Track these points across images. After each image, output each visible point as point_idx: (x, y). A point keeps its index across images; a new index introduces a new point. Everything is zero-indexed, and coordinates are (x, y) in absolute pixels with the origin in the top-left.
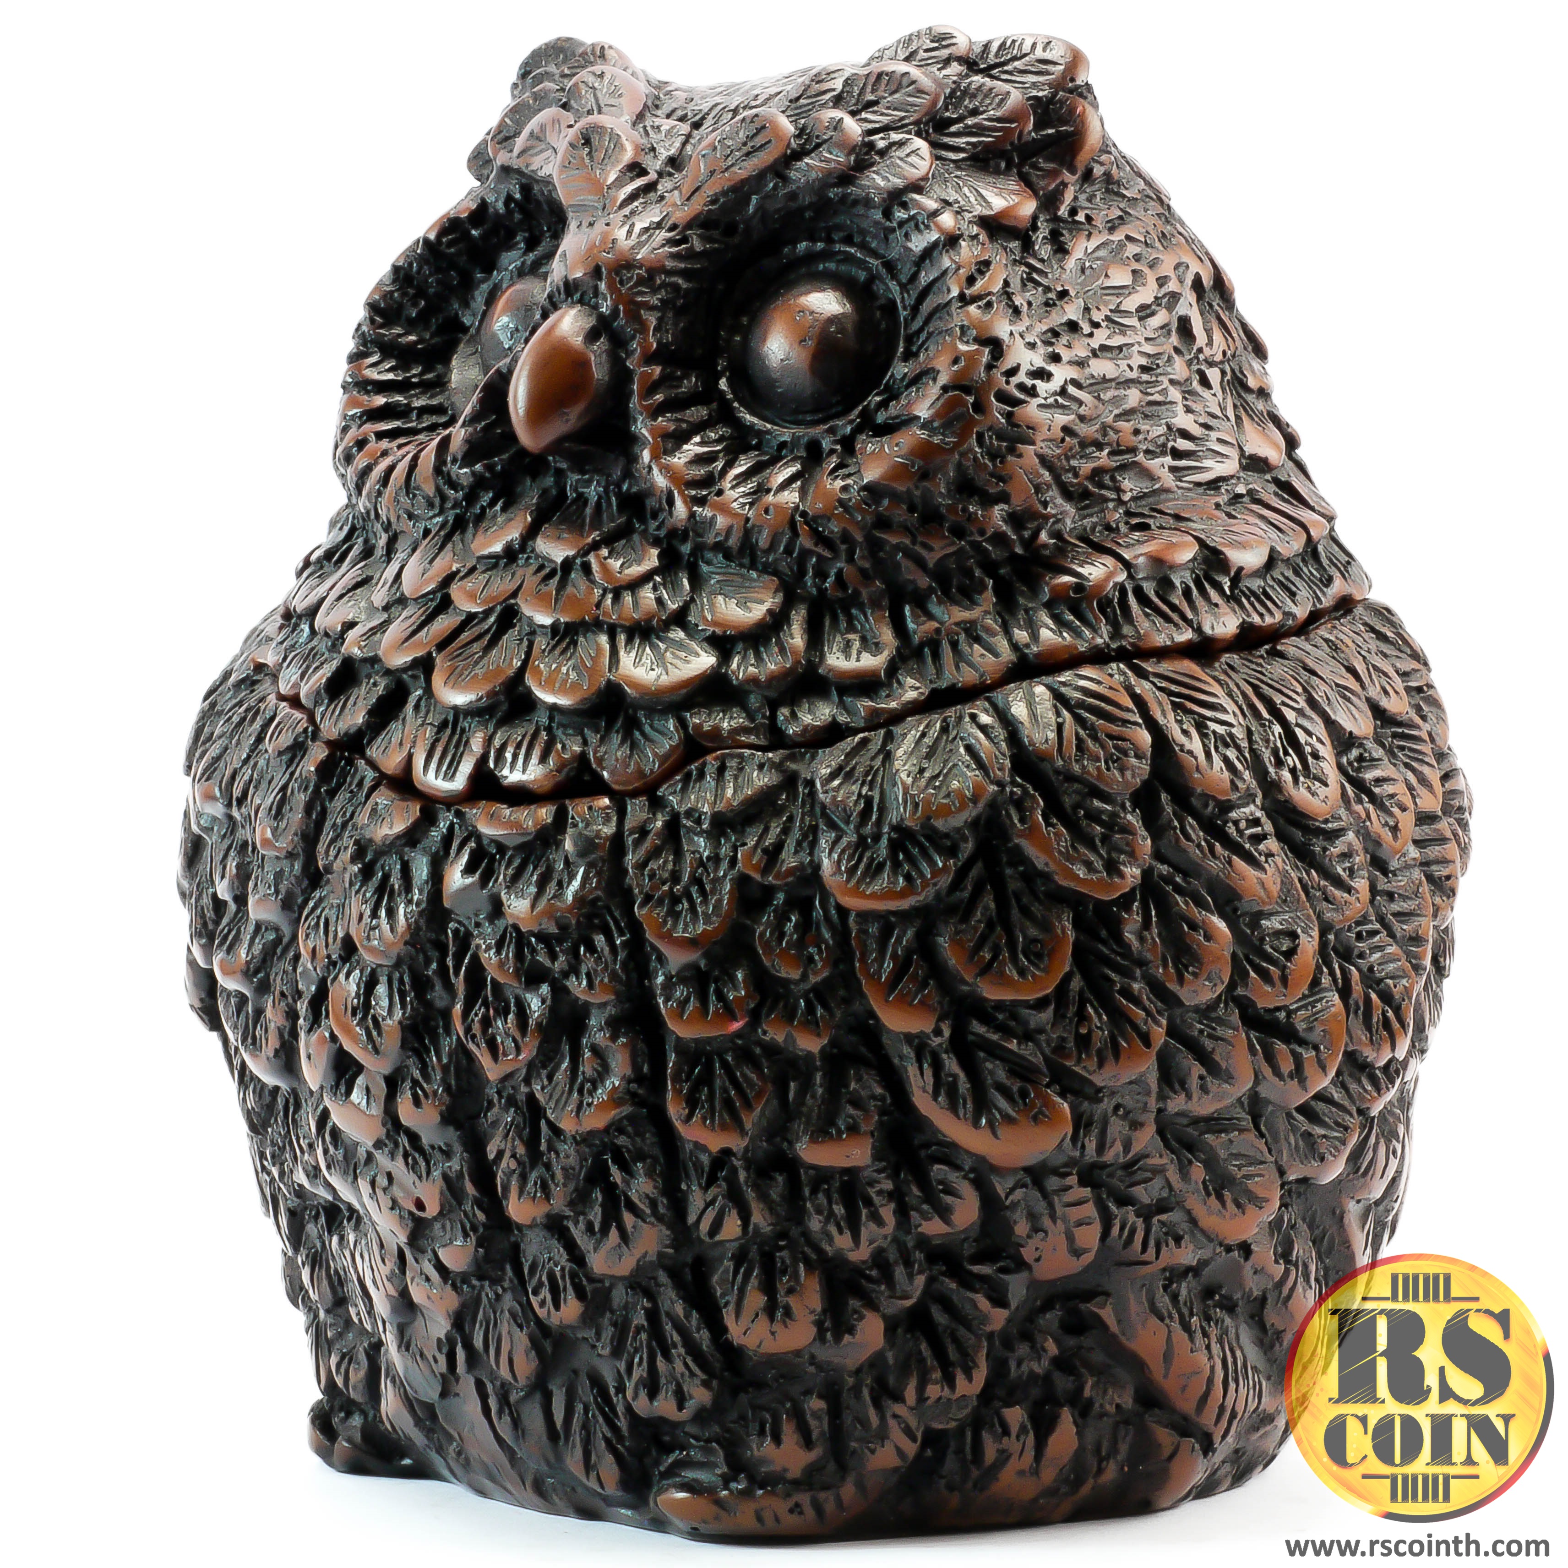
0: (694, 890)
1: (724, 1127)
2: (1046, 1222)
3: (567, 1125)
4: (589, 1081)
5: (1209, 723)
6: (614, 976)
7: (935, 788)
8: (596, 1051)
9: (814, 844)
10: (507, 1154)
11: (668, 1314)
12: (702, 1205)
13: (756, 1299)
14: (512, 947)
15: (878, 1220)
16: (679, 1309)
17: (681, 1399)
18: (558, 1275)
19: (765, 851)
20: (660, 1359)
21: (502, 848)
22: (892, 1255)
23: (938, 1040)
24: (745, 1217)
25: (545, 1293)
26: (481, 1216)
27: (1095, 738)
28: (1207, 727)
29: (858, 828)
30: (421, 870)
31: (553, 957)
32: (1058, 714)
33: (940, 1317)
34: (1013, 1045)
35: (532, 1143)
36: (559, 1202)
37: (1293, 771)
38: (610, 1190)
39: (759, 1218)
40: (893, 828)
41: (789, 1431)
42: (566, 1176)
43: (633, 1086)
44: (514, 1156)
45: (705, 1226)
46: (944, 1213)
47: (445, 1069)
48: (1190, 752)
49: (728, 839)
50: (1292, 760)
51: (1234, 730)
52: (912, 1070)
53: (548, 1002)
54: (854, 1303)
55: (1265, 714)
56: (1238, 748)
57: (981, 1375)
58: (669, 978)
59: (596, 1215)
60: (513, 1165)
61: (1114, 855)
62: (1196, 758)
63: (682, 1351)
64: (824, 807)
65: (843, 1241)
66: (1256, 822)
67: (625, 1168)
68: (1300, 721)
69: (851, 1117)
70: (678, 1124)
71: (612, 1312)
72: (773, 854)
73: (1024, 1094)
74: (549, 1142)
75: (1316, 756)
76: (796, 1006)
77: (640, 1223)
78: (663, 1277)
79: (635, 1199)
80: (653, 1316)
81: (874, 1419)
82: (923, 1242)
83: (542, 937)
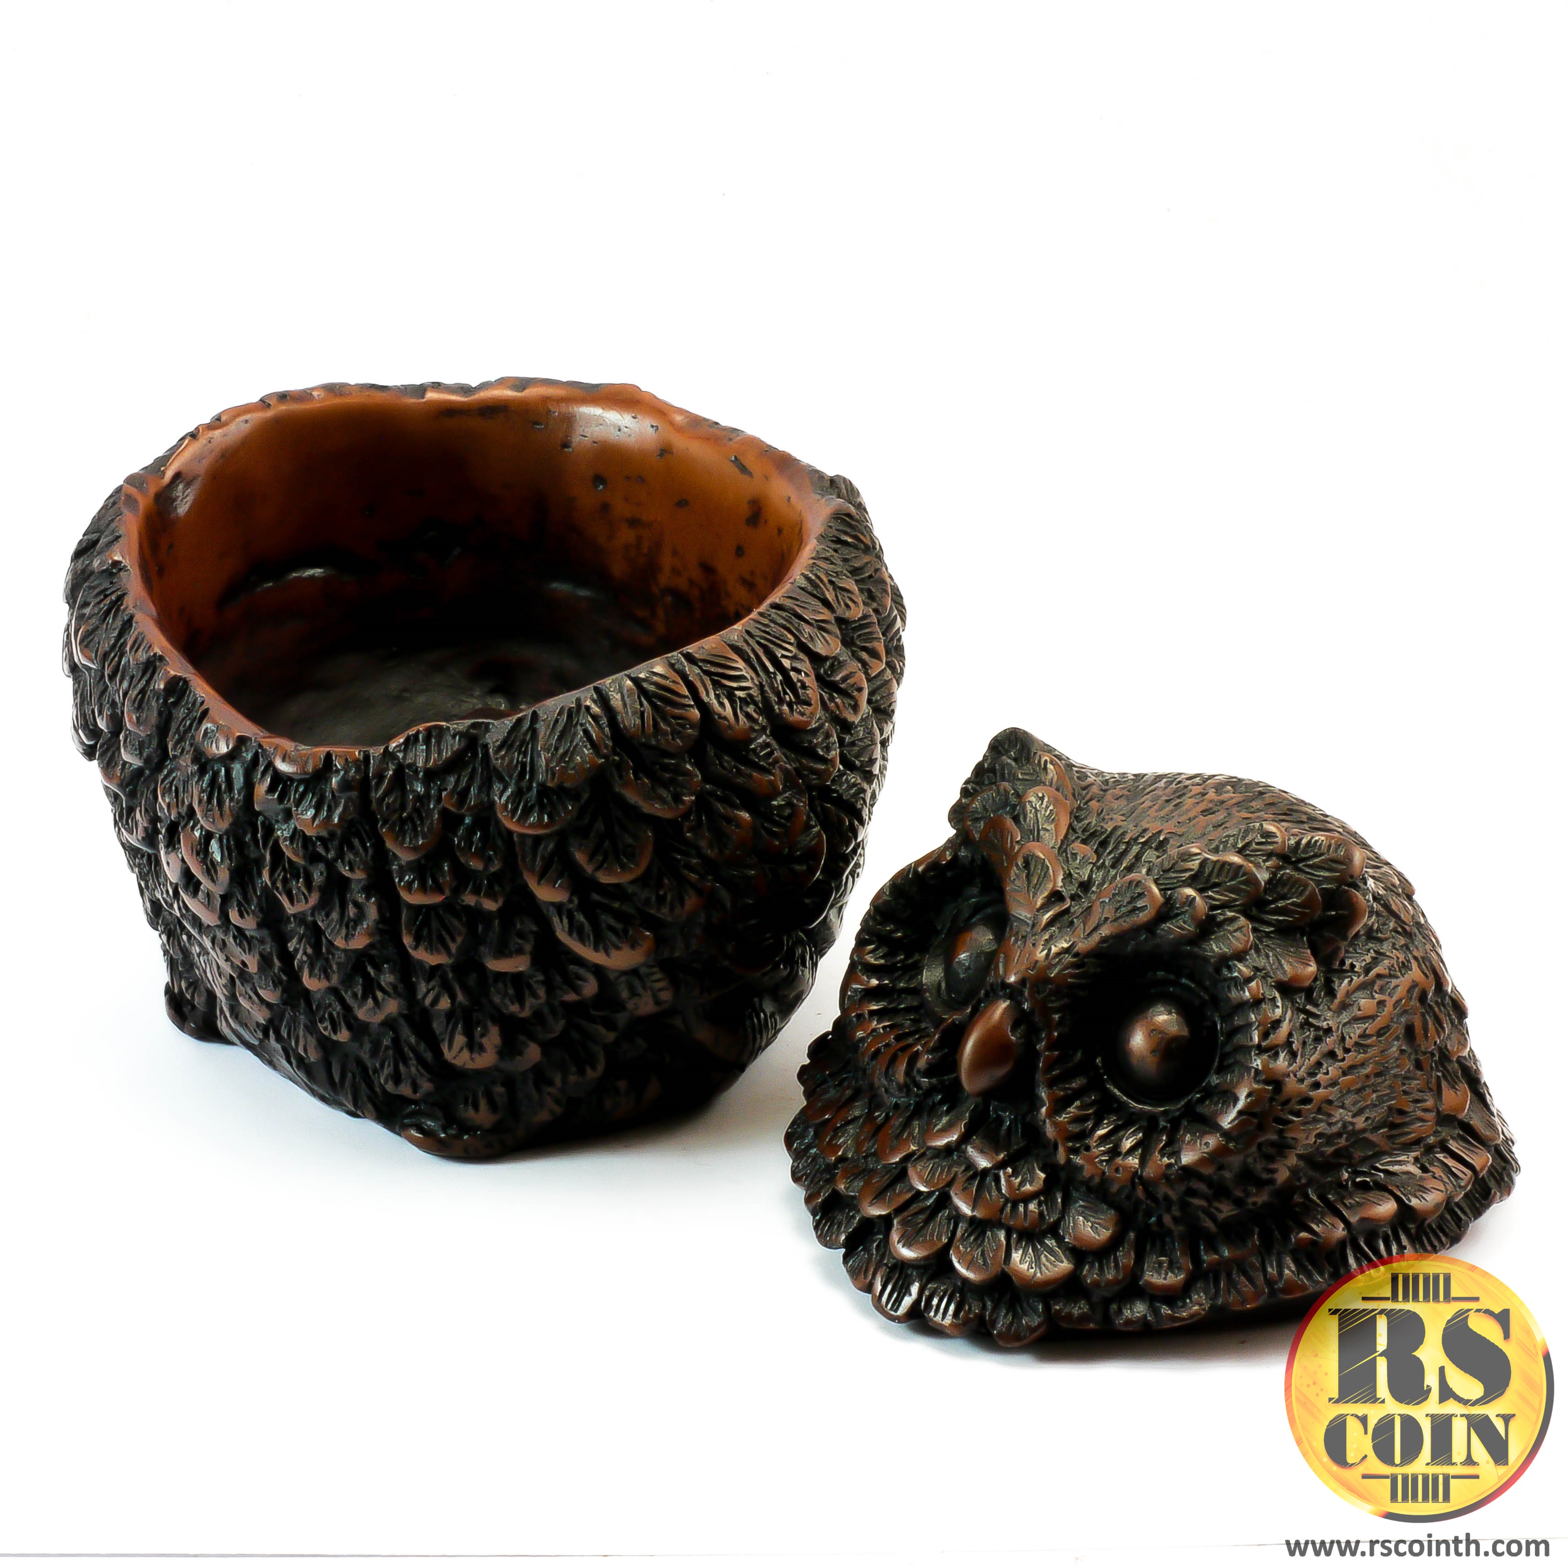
0: (415, 816)
1: (439, 952)
2: (640, 990)
3: (339, 943)
4: (352, 920)
5: (737, 693)
6: (365, 863)
7: (565, 762)
8: (357, 905)
9: (490, 787)
10: (301, 952)
11: (406, 1041)
12: (424, 990)
13: (460, 1039)
14: (301, 840)
15: (534, 995)
16: (413, 1039)
17: (415, 1088)
18: (335, 1015)
19: (459, 794)
20: (401, 1065)
21: (291, 779)
22: (546, 1010)
23: (571, 906)
24: (453, 997)
25: (327, 1024)
26: (284, 978)
27: (665, 719)
28: (735, 695)
29: (517, 784)
30: (239, 779)
31: (327, 850)
32: (641, 705)
33: (575, 1035)
34: (616, 905)
35: (317, 946)
36: (335, 980)
37: (790, 705)
38: (366, 976)
39: (460, 997)
40: (539, 785)
41: (483, 1104)
42: (339, 968)
43: (380, 926)
44: (305, 953)
45: (428, 1001)
46: (576, 990)
47: (259, 898)
48: (725, 718)
49: (435, 784)
50: (789, 697)
51: (751, 692)
52: (556, 920)
53: (325, 874)
54: (522, 1038)
55: (771, 669)
56: (755, 703)
57: (600, 1068)
58: (401, 867)
59: (359, 990)
60: (305, 958)
61: (679, 789)
62: (728, 721)
63: (415, 1062)
64: (495, 769)
65: (514, 1008)
66: (767, 745)
67: (378, 968)
68: (794, 665)
69: (518, 944)
70: (410, 951)
71: (369, 1035)
72: (463, 795)
73: (625, 932)
74: (327, 949)
75: (804, 687)
76: (482, 883)
77: (387, 998)
78: (402, 1021)
79: (383, 984)
80: (396, 1041)
81: (535, 1095)
82: (564, 1004)
83: (319, 838)
